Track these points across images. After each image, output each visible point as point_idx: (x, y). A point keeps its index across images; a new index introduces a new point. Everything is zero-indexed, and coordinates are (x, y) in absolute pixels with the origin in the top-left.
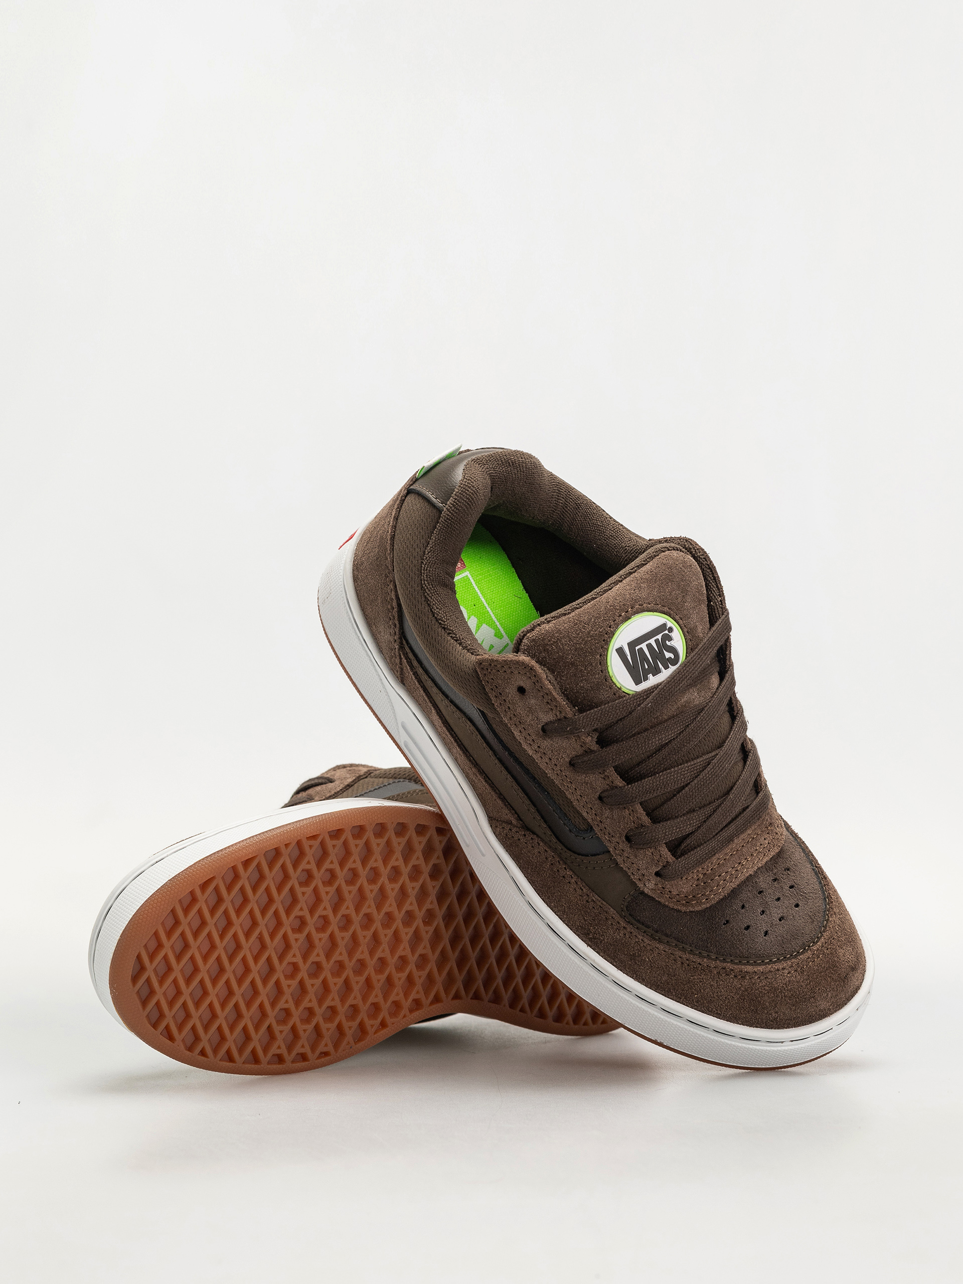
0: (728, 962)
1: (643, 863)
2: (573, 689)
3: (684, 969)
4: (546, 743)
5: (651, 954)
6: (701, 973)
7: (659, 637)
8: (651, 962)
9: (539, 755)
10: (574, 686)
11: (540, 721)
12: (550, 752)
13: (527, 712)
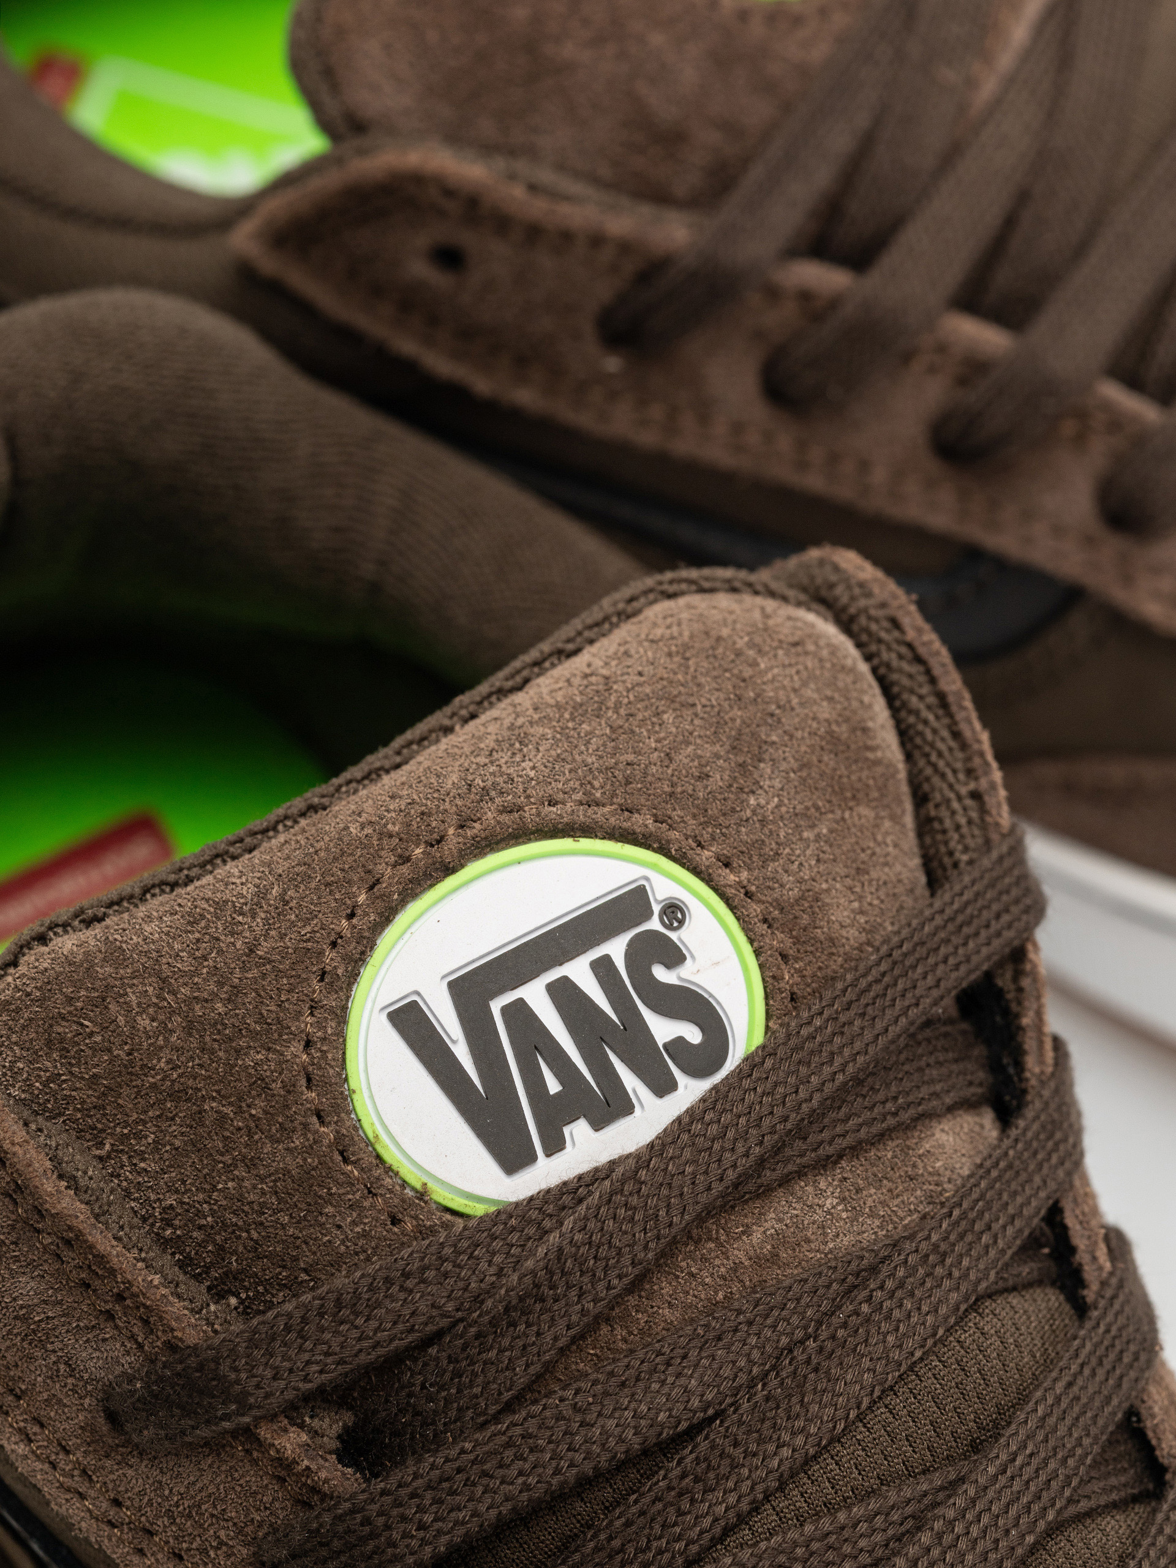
2: (199, 1214)
7: (616, 949)
10: (201, 1196)
11: (86, 1376)
12: (165, 1526)
13: (23, 1340)
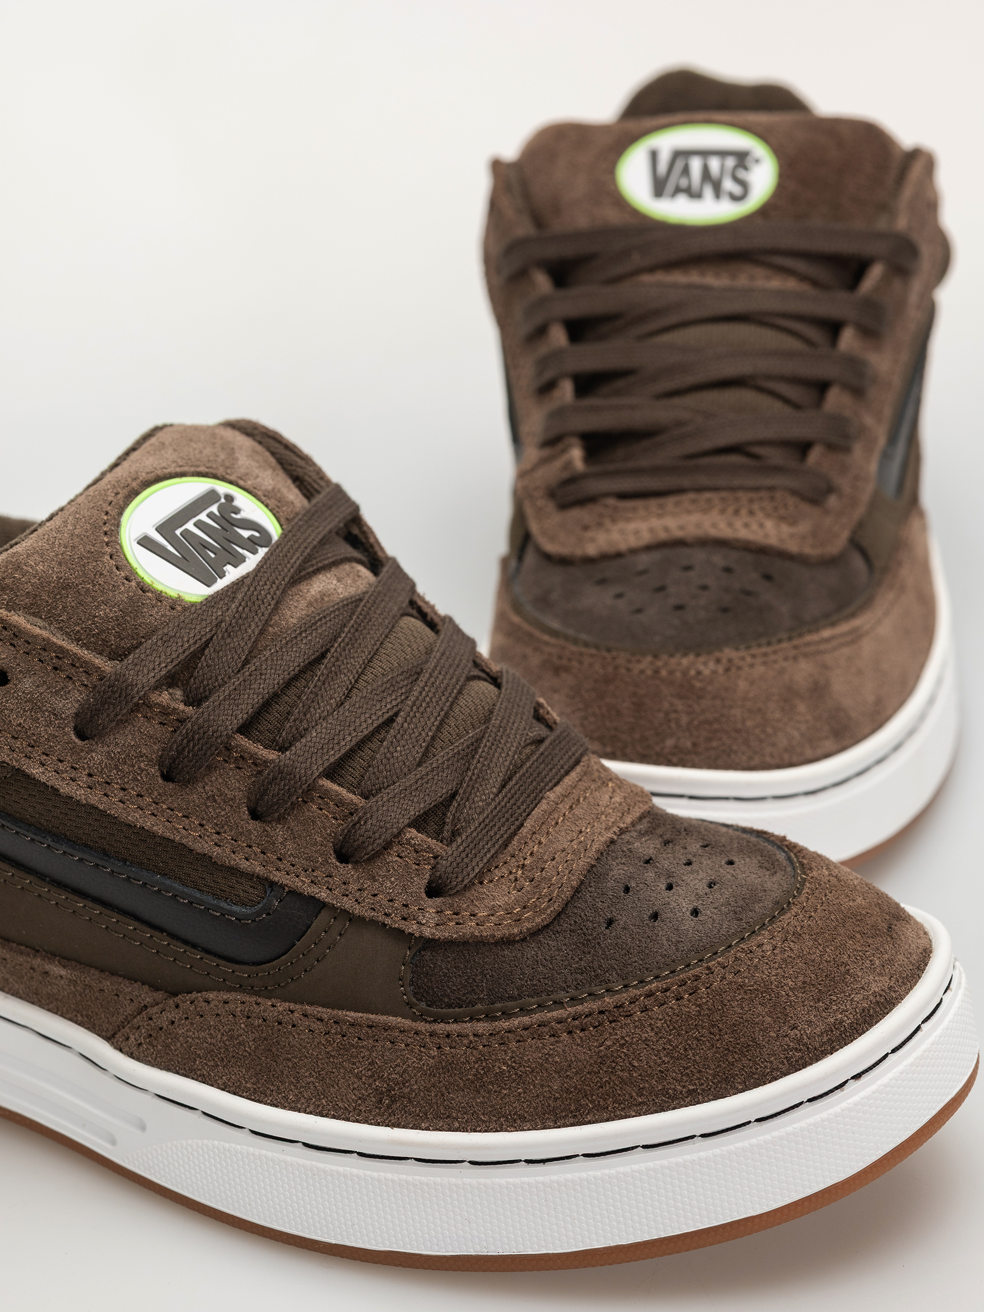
0: (651, 982)
1: (392, 883)
3: (579, 1041)
4: (98, 755)
5: (505, 1051)
6: (614, 1029)
7: (213, 510)
8: (513, 1067)
9: (100, 793)
10: (90, 622)
11: (63, 716)
12: (115, 774)
13: (31, 712)
